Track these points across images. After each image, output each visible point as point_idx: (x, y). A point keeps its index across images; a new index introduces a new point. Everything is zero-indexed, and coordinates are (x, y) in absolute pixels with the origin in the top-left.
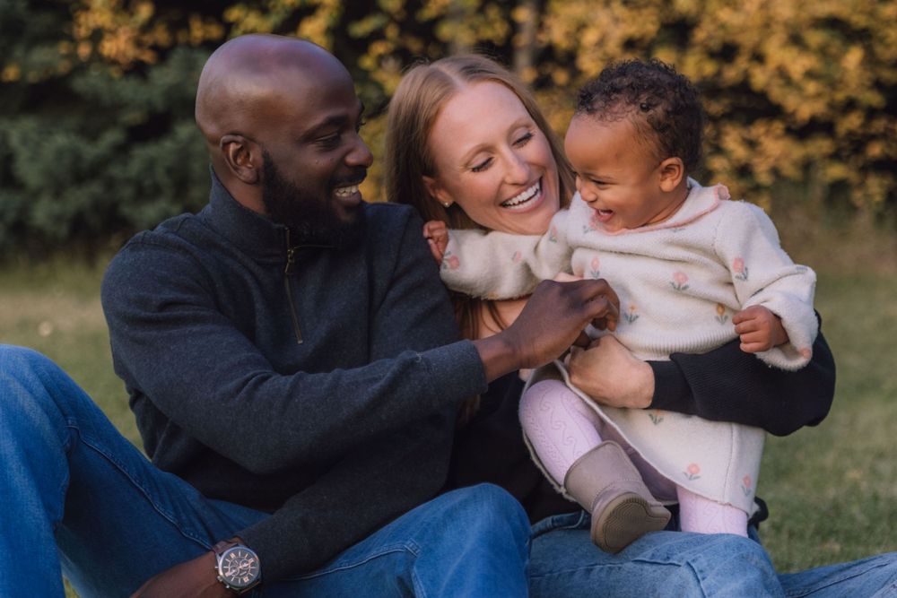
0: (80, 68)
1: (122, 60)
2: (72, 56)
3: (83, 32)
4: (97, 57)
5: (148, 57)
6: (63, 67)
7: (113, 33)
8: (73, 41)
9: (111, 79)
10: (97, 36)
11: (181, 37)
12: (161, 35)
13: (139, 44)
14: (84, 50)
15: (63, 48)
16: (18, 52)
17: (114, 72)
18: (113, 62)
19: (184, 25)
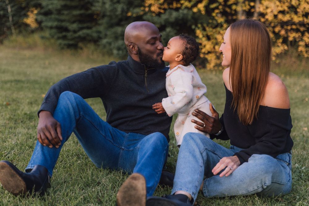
0: (145, 13)
1: (155, 11)
2: (144, 10)
3: (147, 5)
4: (150, 11)
5: (162, 11)
6: (142, 13)
7: (154, 5)
8: (145, 7)
9: (152, 16)
10: (150, 6)
11: (171, 6)
12: (166, 6)
13: (160, 8)
14: (147, 9)
15: (142, 8)
16: (131, 9)
17: (154, 15)
18: (154, 12)
19: (172, 4)
